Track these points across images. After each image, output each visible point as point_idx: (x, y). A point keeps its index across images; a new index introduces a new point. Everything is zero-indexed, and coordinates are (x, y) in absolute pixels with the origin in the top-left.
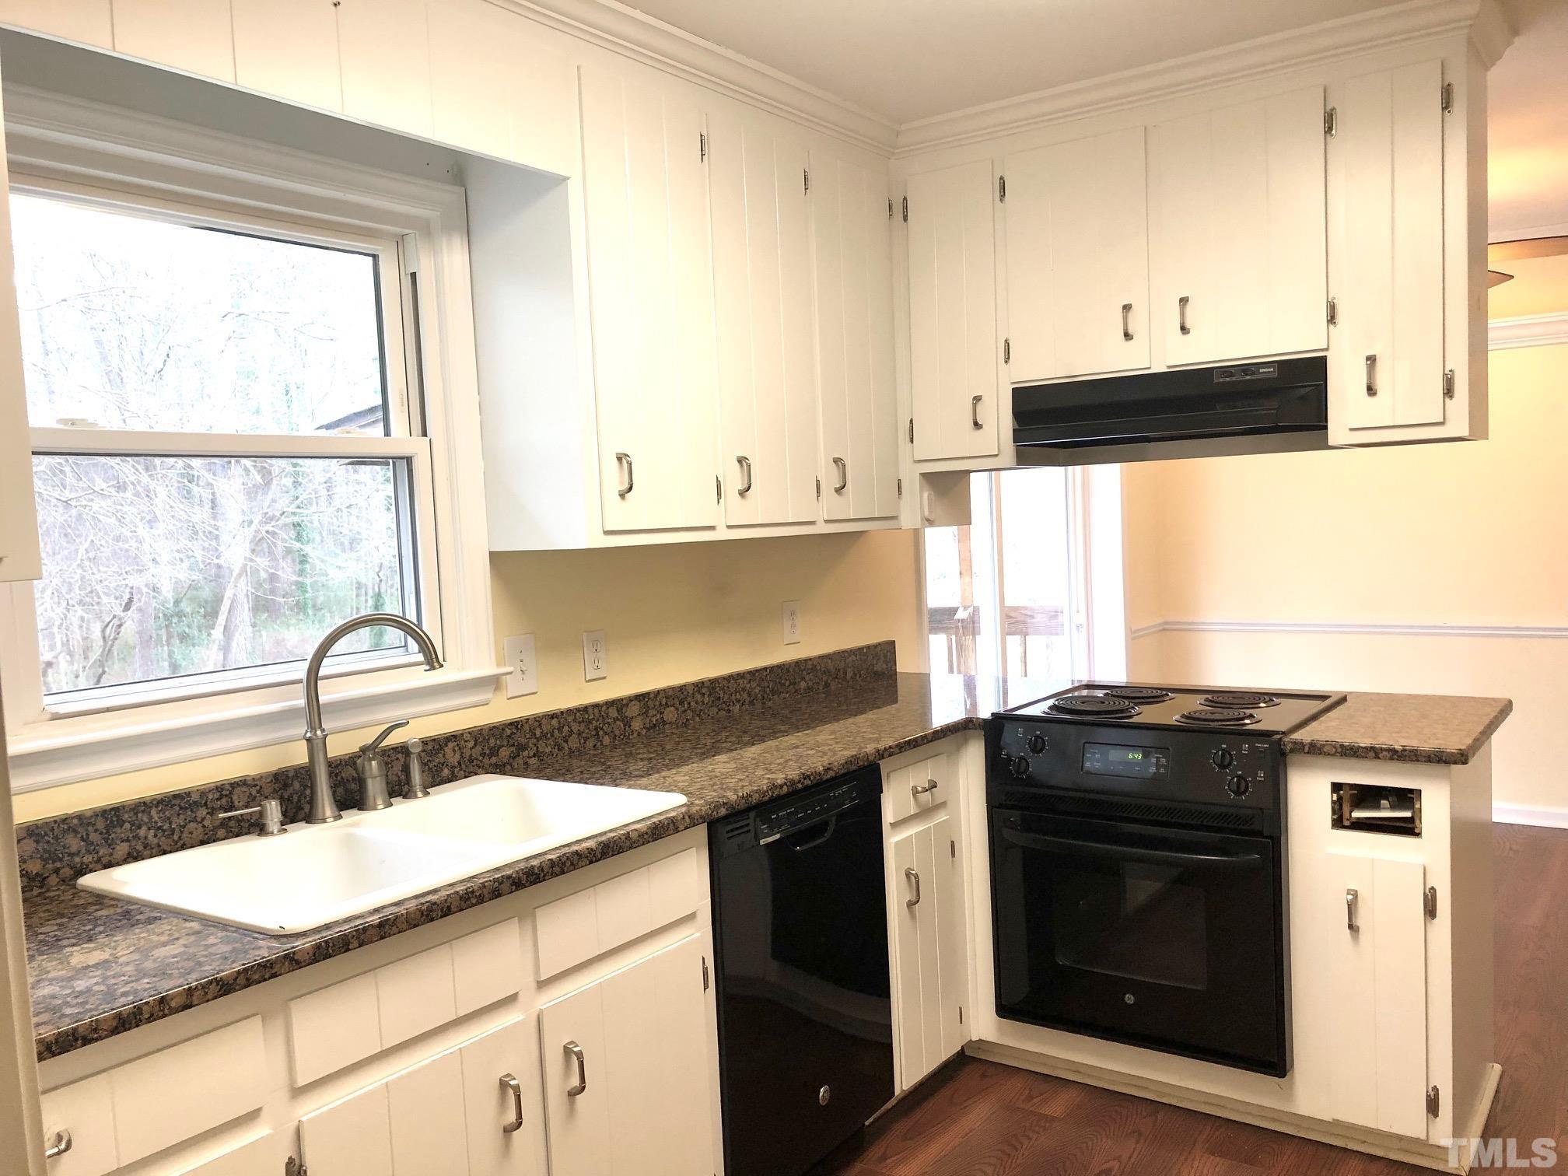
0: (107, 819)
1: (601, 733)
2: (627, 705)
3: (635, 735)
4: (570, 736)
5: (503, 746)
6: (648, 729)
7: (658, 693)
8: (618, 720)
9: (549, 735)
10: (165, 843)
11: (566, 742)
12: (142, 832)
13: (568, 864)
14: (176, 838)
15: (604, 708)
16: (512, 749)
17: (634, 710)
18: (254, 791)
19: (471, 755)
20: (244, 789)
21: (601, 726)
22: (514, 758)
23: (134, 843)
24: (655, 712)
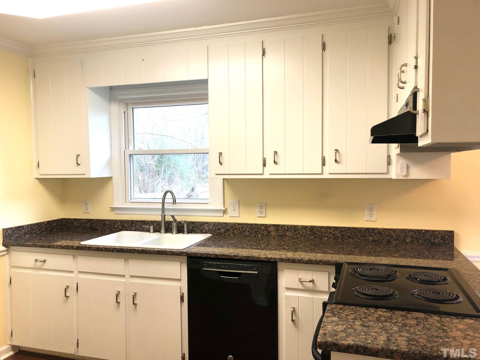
0: (131, 222)
1: (258, 233)
2: (269, 227)
3: (272, 237)
4: (245, 231)
5: (222, 228)
6: (278, 236)
7: (283, 226)
8: (265, 230)
9: (238, 229)
10: (141, 229)
11: (244, 232)
12: (137, 226)
13: (132, 251)
14: (143, 229)
15: (259, 226)
16: (225, 230)
17: (272, 229)
18: (158, 224)
19: (212, 229)
20: (156, 223)
21: (258, 231)
22: (225, 233)
23: (135, 228)
24: (281, 231)
